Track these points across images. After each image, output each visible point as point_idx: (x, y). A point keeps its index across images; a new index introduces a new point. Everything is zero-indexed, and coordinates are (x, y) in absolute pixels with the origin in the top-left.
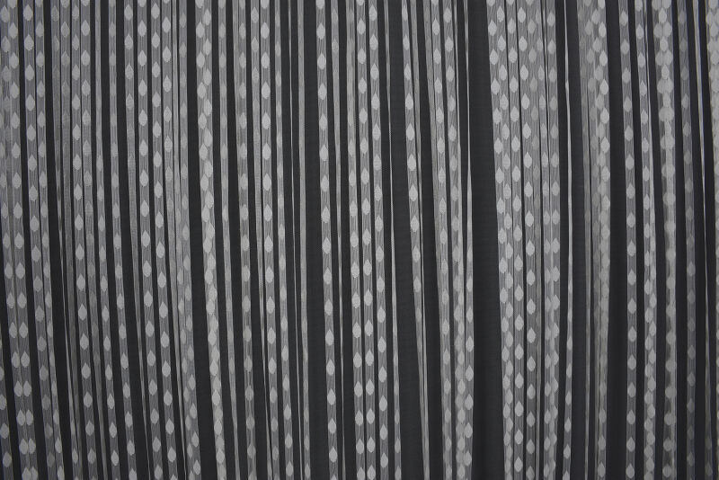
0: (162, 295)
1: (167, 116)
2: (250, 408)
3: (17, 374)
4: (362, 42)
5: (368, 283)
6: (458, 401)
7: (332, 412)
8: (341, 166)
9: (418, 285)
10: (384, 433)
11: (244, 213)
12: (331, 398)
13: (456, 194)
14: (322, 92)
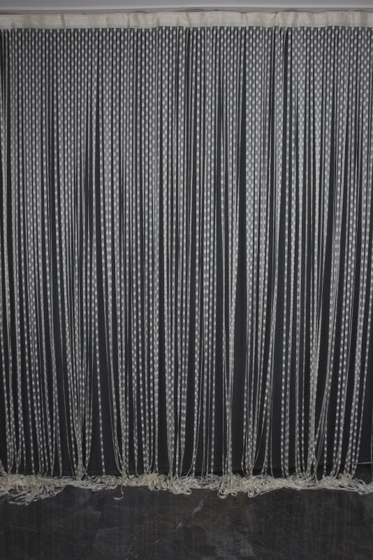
0: (151, 224)
1: (153, 175)
2: (174, 256)
3: (108, 245)
4: (209, 156)
5: (208, 222)
6: (234, 256)
7: (197, 257)
8: (202, 190)
9: (223, 223)
10: (212, 264)
11: (175, 202)
12: (197, 253)
13: (235, 199)
14: (198, 170)
